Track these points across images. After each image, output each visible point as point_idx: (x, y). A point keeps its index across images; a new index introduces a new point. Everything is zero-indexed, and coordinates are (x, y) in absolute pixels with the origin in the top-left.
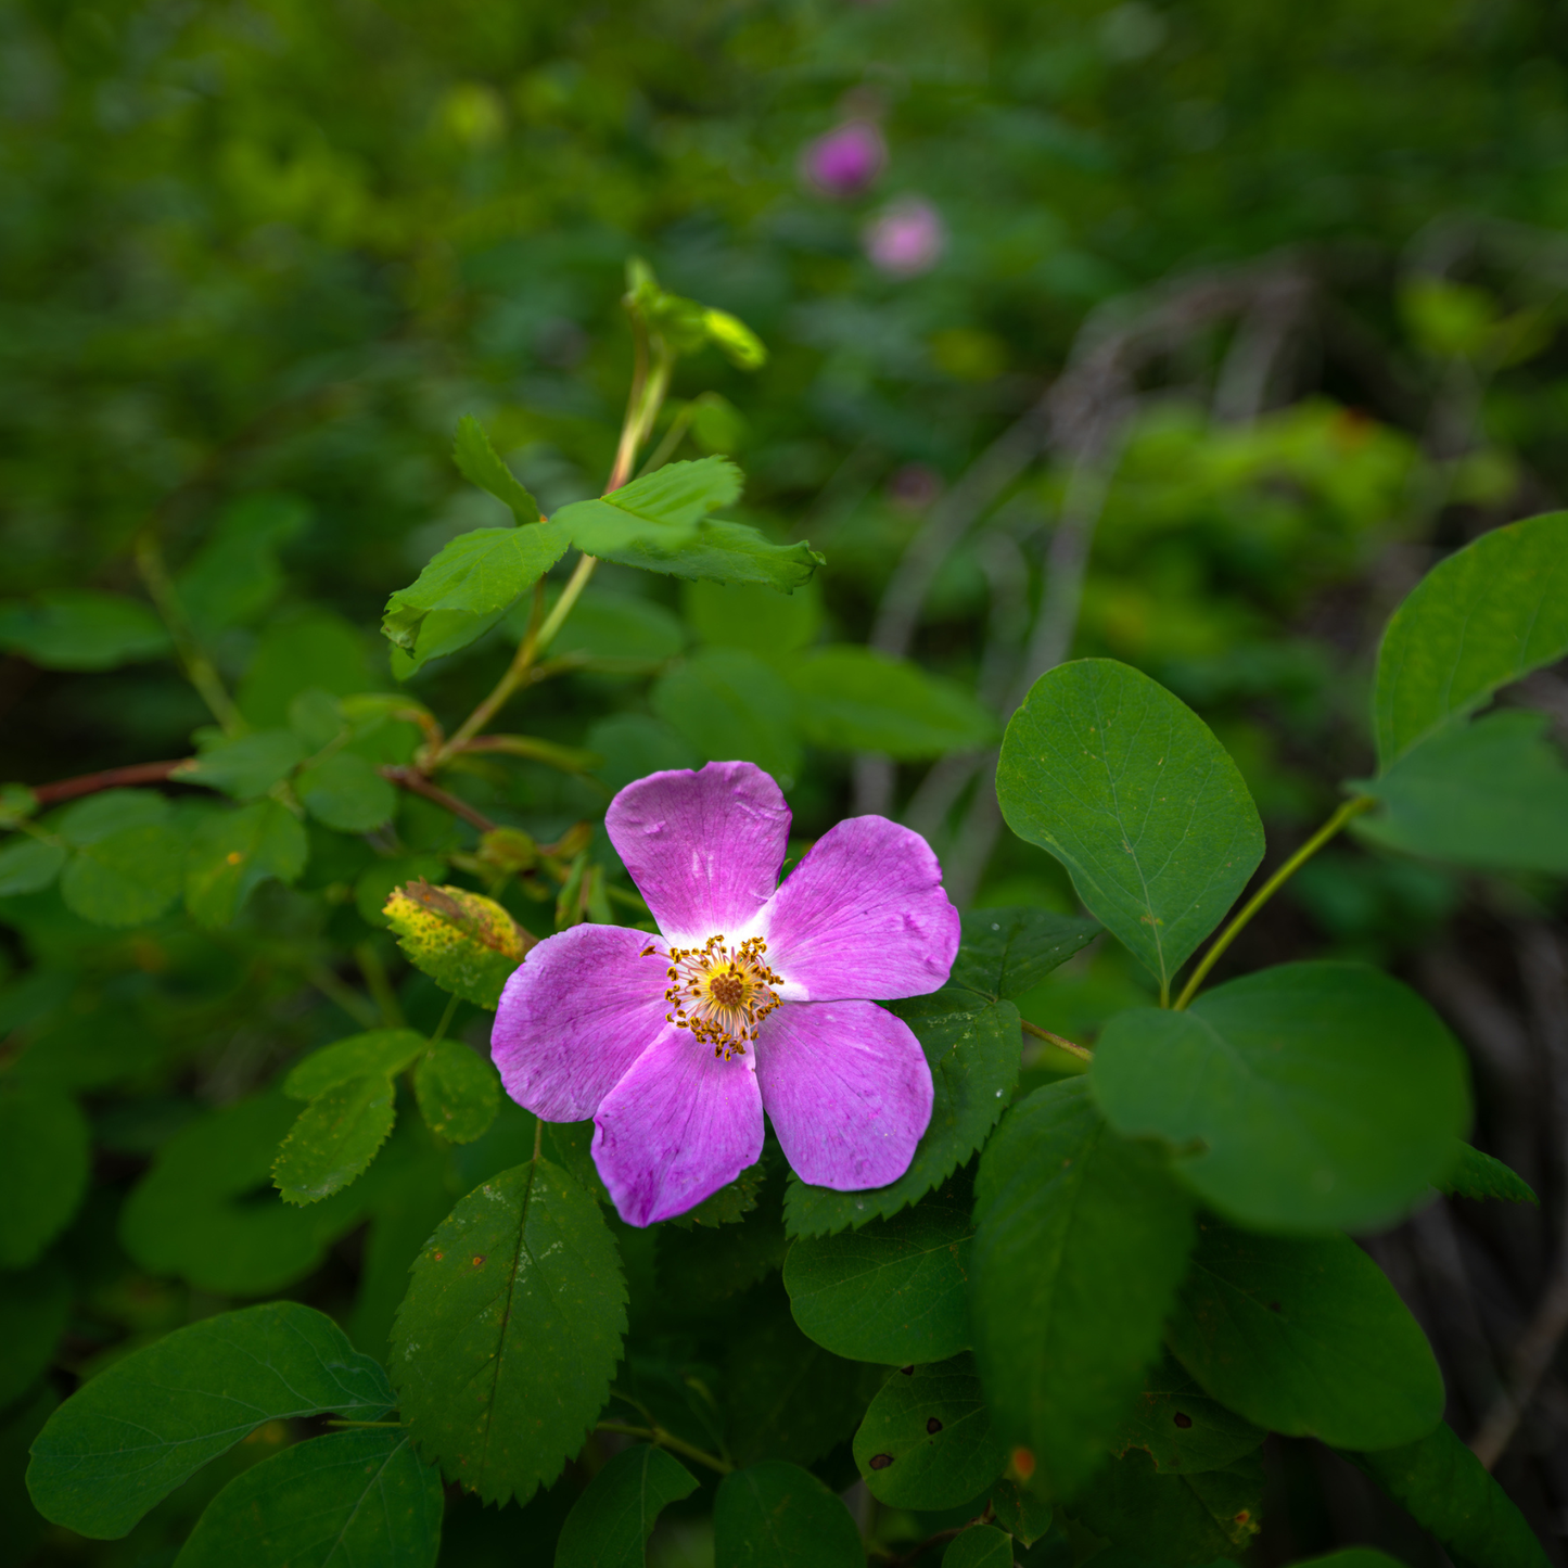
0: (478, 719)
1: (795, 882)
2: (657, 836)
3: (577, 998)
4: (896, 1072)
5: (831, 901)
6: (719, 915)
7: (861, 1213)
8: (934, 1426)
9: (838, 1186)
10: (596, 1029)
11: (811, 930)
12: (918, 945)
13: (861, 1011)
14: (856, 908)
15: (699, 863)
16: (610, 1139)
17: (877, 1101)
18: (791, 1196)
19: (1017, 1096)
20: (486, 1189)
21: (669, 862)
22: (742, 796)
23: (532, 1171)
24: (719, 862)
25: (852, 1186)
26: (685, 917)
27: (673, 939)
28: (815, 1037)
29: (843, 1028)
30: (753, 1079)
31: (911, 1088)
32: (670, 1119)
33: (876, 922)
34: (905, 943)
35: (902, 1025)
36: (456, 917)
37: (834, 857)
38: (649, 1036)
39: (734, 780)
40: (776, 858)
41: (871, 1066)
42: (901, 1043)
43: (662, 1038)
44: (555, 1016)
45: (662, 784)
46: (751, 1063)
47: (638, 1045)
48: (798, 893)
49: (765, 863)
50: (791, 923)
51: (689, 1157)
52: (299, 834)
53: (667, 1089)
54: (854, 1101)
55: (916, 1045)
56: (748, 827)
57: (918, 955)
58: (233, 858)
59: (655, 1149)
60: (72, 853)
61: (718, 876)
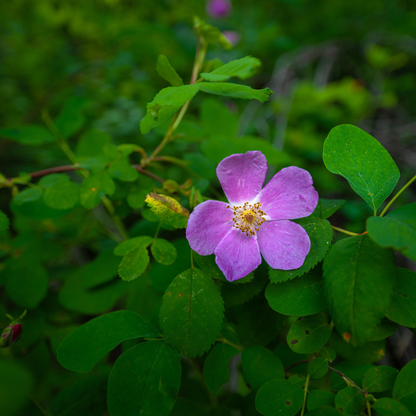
0: (157, 151)
1: (267, 187)
2: (230, 174)
3: (207, 221)
4: (297, 238)
5: (277, 192)
6: (245, 197)
7: (292, 276)
8: (307, 332)
9: (284, 269)
10: (212, 230)
11: (271, 201)
12: (304, 203)
13: (286, 222)
14: (285, 194)
15: (240, 183)
16: (220, 259)
17: (291, 247)
18: (270, 273)
19: (333, 243)
20: (181, 276)
21: (232, 182)
22: (255, 162)
23: (192, 271)
24: (246, 182)
25: (288, 269)
26: (236, 198)
27: (233, 205)
28: (272, 231)
29: (280, 228)
30: (256, 242)
31: (303, 242)
32: (234, 254)
33: (290, 198)
34: (299, 203)
35: (298, 225)
36: (165, 202)
37: (279, 179)
38: (225, 232)
39: (254, 157)
40: (263, 180)
41: (289, 238)
42: (299, 230)
43: (229, 232)
44: (202, 226)
45: (234, 158)
46: (255, 237)
47: (223, 234)
48: (268, 190)
49: (259, 182)
50: (266, 199)
51: (240, 263)
52: (112, 182)
53: (232, 245)
54: (284, 247)
55: (304, 231)
56: (256, 172)
57: (304, 206)
58: (94, 189)
59: (231, 262)
60: (44, 190)
61: (246, 186)
